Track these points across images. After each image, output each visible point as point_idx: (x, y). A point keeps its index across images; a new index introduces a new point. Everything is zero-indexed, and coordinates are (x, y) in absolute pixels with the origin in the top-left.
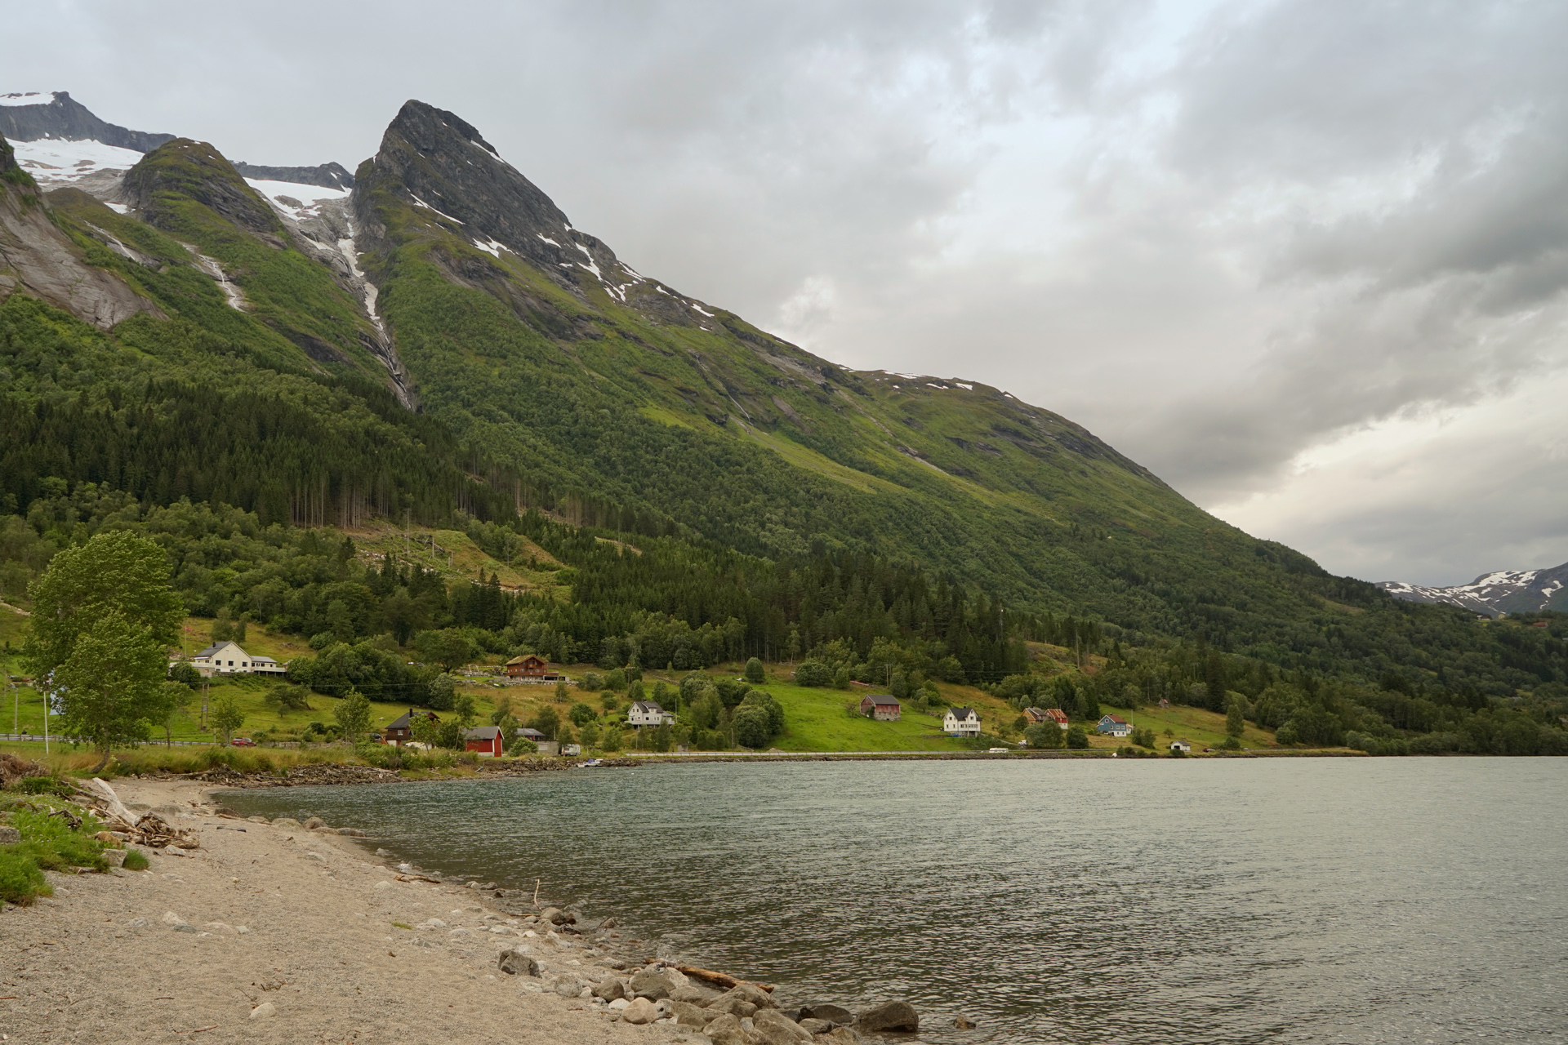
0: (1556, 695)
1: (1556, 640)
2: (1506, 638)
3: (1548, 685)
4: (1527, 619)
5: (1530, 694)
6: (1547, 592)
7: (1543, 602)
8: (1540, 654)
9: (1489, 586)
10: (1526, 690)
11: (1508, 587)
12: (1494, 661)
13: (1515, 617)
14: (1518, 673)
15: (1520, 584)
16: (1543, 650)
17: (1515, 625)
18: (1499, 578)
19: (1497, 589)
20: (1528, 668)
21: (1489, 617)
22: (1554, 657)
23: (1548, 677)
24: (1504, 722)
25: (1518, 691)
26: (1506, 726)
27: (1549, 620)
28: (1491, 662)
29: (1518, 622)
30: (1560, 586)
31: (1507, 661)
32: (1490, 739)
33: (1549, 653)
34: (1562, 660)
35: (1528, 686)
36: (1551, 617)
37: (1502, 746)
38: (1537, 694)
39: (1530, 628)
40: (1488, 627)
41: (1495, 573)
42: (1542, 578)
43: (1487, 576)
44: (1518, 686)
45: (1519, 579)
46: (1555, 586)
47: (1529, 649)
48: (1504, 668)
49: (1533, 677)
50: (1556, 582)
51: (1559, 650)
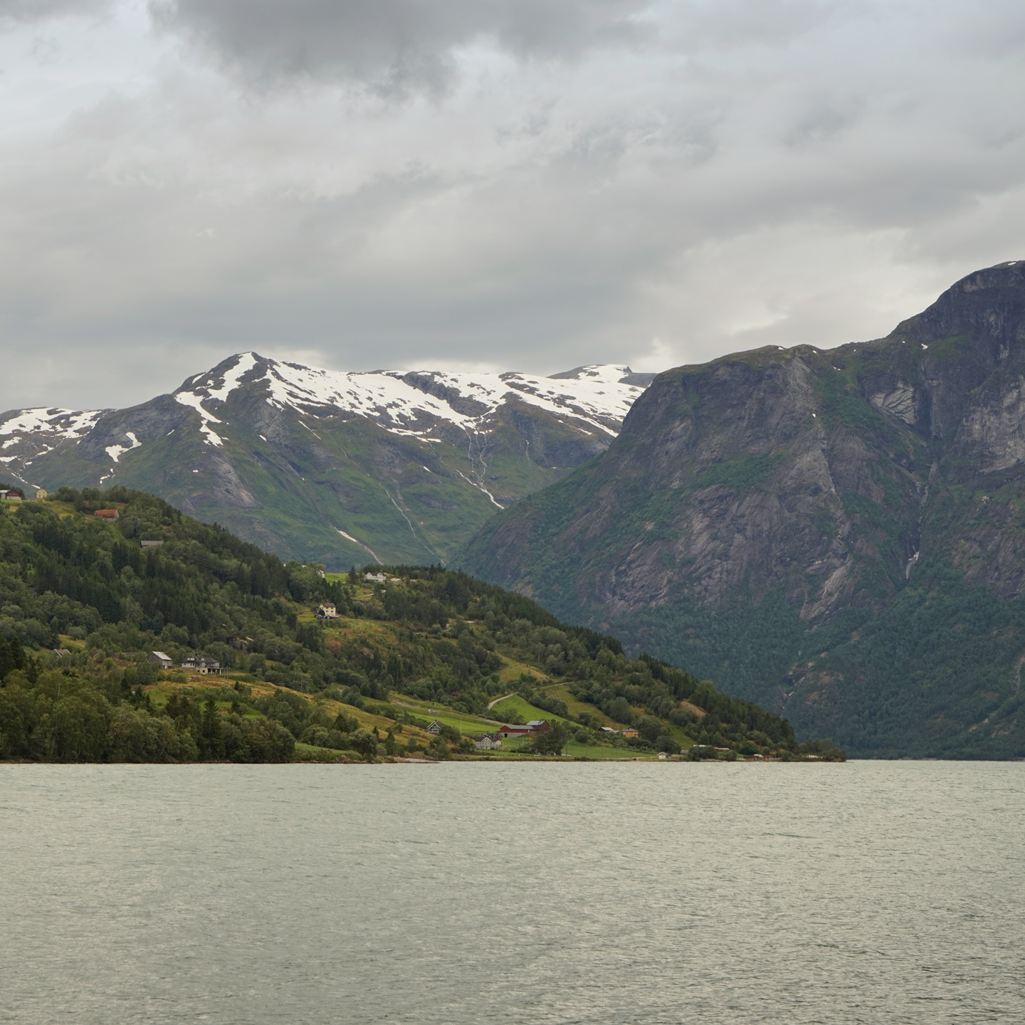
0: (125, 648)
1: (130, 544)
2: (49, 537)
3: (112, 628)
4: (84, 502)
5: (81, 644)
6: (114, 452)
7: (106, 472)
8: (103, 568)
9: (17, 433)
10: (75, 637)
11: (50, 438)
12: (25, 578)
13: (66, 497)
14: (65, 604)
15: (70, 434)
16: (109, 563)
17: (63, 513)
18: (33, 420)
19: (31, 440)
20: (82, 595)
21: (21, 494)
22: (128, 578)
23: (112, 613)
24: (55, 698)
25: (62, 637)
26: (58, 705)
27: (122, 506)
28: (19, 580)
29: (70, 507)
30: (136, 443)
31: (47, 582)
32: (30, 730)
33: (118, 566)
34: (137, 582)
35: (79, 630)
36: (124, 500)
37: (49, 744)
38: (94, 644)
39: (88, 519)
40: (18, 514)
41: (29, 410)
42: (109, 425)
43: (16, 414)
44: (61, 628)
45: (69, 424)
46: (127, 443)
47: (85, 559)
48: (41, 592)
49: (88, 612)
50: (131, 435)
51: (135, 561)
